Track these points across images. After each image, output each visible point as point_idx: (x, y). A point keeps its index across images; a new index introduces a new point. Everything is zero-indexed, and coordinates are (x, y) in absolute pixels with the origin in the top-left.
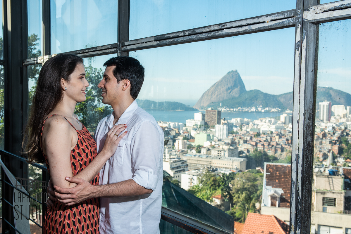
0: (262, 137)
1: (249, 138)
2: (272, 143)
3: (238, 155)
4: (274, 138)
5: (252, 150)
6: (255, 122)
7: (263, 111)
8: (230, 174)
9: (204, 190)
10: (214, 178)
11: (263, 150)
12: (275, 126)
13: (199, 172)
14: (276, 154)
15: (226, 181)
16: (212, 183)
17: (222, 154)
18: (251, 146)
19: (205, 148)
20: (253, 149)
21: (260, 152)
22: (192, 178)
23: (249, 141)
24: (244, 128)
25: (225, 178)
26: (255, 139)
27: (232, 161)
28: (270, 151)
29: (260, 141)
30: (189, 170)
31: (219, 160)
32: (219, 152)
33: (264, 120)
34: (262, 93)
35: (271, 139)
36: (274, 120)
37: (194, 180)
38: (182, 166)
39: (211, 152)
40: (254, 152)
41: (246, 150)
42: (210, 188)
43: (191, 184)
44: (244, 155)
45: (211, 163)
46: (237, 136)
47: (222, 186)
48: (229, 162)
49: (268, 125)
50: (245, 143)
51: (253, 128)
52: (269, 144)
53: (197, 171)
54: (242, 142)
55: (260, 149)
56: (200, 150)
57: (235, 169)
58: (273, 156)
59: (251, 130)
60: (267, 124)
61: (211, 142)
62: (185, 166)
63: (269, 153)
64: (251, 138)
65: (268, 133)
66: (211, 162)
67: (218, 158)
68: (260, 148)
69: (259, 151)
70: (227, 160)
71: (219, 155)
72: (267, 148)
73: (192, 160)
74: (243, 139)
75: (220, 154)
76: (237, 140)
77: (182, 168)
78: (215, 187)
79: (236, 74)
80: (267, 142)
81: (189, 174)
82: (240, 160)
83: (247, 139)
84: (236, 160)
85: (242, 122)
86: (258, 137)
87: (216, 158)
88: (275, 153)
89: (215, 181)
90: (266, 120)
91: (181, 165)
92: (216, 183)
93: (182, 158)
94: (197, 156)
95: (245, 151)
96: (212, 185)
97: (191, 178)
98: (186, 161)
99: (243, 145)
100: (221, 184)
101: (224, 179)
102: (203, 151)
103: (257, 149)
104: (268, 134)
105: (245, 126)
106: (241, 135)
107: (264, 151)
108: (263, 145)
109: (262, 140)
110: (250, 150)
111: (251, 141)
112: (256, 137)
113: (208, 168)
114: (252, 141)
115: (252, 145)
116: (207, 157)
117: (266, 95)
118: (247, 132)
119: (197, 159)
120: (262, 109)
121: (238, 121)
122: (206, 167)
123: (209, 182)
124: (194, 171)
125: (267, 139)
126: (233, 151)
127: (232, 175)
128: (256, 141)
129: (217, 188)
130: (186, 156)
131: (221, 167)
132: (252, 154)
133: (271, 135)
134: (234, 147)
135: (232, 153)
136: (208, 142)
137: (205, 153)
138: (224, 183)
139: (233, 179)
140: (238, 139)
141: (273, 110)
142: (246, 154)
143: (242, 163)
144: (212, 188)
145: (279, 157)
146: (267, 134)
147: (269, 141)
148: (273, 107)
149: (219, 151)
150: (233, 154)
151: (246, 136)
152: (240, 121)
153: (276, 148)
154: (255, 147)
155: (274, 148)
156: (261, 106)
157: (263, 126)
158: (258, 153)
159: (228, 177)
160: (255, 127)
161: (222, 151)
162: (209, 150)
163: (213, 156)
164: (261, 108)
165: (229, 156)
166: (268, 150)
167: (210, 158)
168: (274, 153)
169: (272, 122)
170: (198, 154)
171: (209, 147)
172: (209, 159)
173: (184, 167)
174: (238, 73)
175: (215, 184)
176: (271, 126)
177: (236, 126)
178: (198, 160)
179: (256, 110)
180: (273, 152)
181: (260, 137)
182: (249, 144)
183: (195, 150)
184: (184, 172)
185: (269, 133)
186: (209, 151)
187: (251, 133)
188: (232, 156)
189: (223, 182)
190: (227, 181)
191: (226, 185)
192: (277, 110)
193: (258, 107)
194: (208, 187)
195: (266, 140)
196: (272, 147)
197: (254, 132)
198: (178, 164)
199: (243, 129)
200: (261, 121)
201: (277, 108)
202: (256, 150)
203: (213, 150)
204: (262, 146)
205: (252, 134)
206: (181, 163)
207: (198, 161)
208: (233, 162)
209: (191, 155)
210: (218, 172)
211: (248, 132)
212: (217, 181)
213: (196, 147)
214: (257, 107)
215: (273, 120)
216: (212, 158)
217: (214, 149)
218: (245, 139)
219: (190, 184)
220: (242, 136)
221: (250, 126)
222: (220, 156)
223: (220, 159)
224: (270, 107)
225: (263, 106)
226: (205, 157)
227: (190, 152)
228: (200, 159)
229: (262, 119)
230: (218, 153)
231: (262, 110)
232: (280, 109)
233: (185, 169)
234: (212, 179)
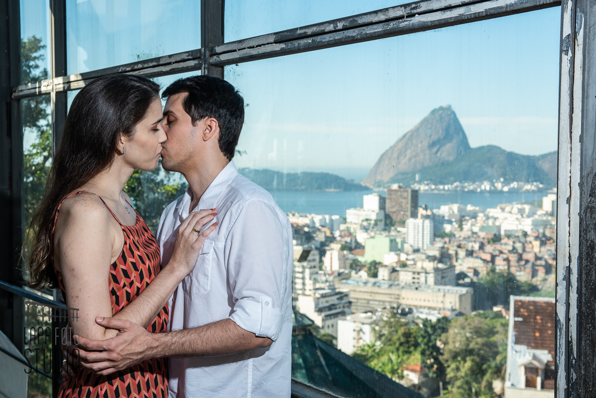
0: (506, 244)
1: (476, 246)
2: (525, 256)
3: (455, 281)
4: (530, 246)
5: (483, 270)
6: (489, 212)
7: (506, 189)
8: (439, 320)
9: (385, 353)
10: (405, 329)
11: (507, 271)
12: (533, 221)
13: (375, 318)
14: (534, 279)
15: (430, 335)
16: (403, 340)
17: (422, 279)
18: (481, 262)
19: (386, 266)
20: (487, 268)
21: (501, 275)
22: (361, 330)
23: (478, 252)
24: (466, 225)
25: (429, 330)
26: (489, 248)
27: (442, 294)
28: (522, 273)
29: (501, 252)
30: (353, 313)
31: (416, 291)
32: (416, 276)
33: (508, 209)
34: (504, 151)
35: (524, 250)
36: (530, 209)
37: (364, 333)
38: (340, 304)
39: (398, 274)
40: (488, 274)
41: (472, 271)
42: (398, 349)
43: (358, 342)
44: (467, 280)
45: (399, 299)
46: (452, 242)
47: (423, 346)
48: (437, 296)
49: (517, 219)
50: (470, 256)
51: (485, 225)
52: (520, 258)
53: (369, 314)
54: (462, 253)
55: (502, 268)
56: (376, 271)
57: (448, 310)
58: (529, 282)
59: (482, 229)
60: (515, 216)
61: (399, 255)
62: (346, 305)
63: (519, 276)
64: (482, 247)
65: (517, 234)
66: (398, 295)
67: (414, 288)
68: (500, 265)
69: (499, 273)
70: (433, 292)
71: (416, 281)
72: (515, 267)
73: (360, 292)
74: (464, 248)
75: (418, 279)
76: (453, 250)
77: (340, 308)
78: (409, 347)
79: (449, 113)
80: (515, 253)
81: (355, 322)
82: (459, 292)
83: (473, 247)
84: (450, 291)
85: (463, 214)
86: (497, 243)
87: (408, 287)
88: (533, 277)
89: (407, 335)
90: (512, 208)
91: (336, 302)
92: (409, 339)
93: (339, 288)
94: (370, 285)
95: (470, 272)
96: (401, 344)
97: (358, 329)
98: (347, 293)
99: (465, 260)
100: (420, 340)
101: (426, 332)
102: (383, 273)
103: (495, 269)
104: (518, 237)
105: (468, 220)
106: (461, 239)
107: (509, 273)
108: (507, 260)
109: (505, 249)
110: (480, 270)
111: (481, 251)
112: (492, 242)
113: (393, 308)
114: (484, 252)
115: (484, 261)
116: (391, 286)
117: (512, 157)
118: (473, 233)
119: (370, 290)
120: (504, 185)
121: (453, 212)
122: (388, 307)
123: (395, 338)
124: (364, 315)
125: (514, 248)
126: (444, 273)
127: (442, 323)
128: (491, 251)
129: (412, 349)
130: (347, 283)
131: (421, 307)
132: (484, 279)
133: (522, 239)
134: (446, 264)
135: (443, 278)
136: (393, 254)
137: (386, 277)
138: (426, 340)
139: (444, 330)
140: (455, 248)
141: (528, 187)
142: (472, 280)
143: (463, 298)
144: (401, 349)
145: (540, 284)
146: (515, 237)
147: (520, 251)
148: (528, 181)
149: (416, 274)
150: (444, 280)
151: (471, 242)
152: (458, 211)
153: (534, 265)
154: (490, 264)
155: (529, 265)
156: (502, 180)
157: (505, 221)
158: (496, 276)
159: (433, 327)
160: (490, 222)
161: (422, 272)
162: (394, 270)
163: (402, 284)
164: (502, 183)
165: (436, 283)
166: (518, 269)
167: (397, 287)
168: (530, 277)
169: (525, 213)
170: (373, 280)
171: (395, 265)
172: (394, 291)
173: (344, 307)
174: (454, 113)
175: (408, 342)
176: (523, 219)
177: (450, 222)
178: (372, 293)
179: (492, 188)
180: (528, 274)
181: (501, 244)
182: (477, 257)
183: (366, 271)
184: (343, 317)
185: (520, 234)
186: (394, 274)
187: (482, 234)
188: (441, 284)
189: (424, 337)
190: (433, 334)
191: (431, 344)
192: (535, 186)
193: (496, 182)
194: (393, 348)
195: (514, 250)
196: (525, 264)
197: (487, 234)
198: (332, 300)
199: (464, 226)
200: (503, 210)
201: (535, 184)
202: (493, 270)
203: (402, 271)
204: (505, 263)
205: (484, 238)
206: (338, 299)
207: (373, 295)
208: (444, 295)
209: (358, 282)
210: (414, 317)
211: (476, 233)
212: (412, 336)
213: (368, 266)
214: (494, 181)
215: (527, 208)
216: (400, 287)
217: (405, 269)
218: (470, 249)
219: (355, 341)
220: (463, 243)
221: (478, 221)
222: (418, 283)
223: (417, 289)
224: (521, 181)
225: (505, 179)
226: (387, 286)
227: (356, 276)
228: (376, 289)
229: (503, 205)
230: (414, 278)
231: (503, 187)
232: (541, 186)
233: (346, 310)
234: (402, 330)
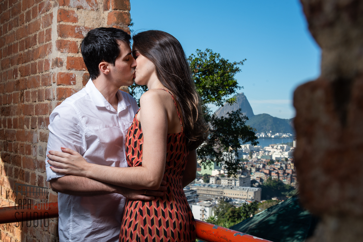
0: (277, 165)
1: (261, 166)
2: (287, 171)
3: (250, 184)
4: (289, 166)
5: (265, 178)
6: (265, 149)
7: (273, 136)
8: (252, 204)
9: (221, 222)
10: (232, 209)
11: (277, 179)
12: (288, 153)
13: (212, 203)
14: (292, 184)
15: (247, 212)
16: (231, 215)
17: (233, 184)
18: (264, 174)
19: (213, 177)
20: (267, 177)
21: (275, 181)
22: (205, 210)
23: (262, 169)
24: (254, 155)
25: (247, 209)
26: (268, 167)
27: (247, 191)
28: (286, 180)
29: (274, 169)
30: (199, 201)
32: (230, 182)
33: (275, 147)
34: (272, 117)
35: (286, 168)
36: (286, 147)
37: (206, 212)
38: (192, 196)
39: (220, 181)
40: (267, 180)
41: (259, 179)
42: (228, 220)
43: (203, 217)
44: (257, 184)
45: (222, 194)
46: (248, 164)
47: (243, 218)
48: (242, 192)
49: (280, 152)
50: (258, 172)
51: (264, 155)
52: (284, 173)
53: (209, 201)
54: (253, 170)
55: (274, 177)
56: (208, 179)
57: (250, 199)
58: (289, 185)
59: (262, 157)
60: (279, 151)
61: (220, 171)
62: (195, 197)
63: (284, 182)
64: (264, 166)
65: (282, 160)
66: (222, 192)
67: (230, 188)
68: (274, 176)
69: (273, 180)
70: (240, 190)
71: (230, 184)
72: (282, 177)
73: (201, 190)
74: (255, 167)
75: (231, 183)
76: (249, 168)
77: (192, 198)
78: (234, 219)
79: (243, 97)
80: (281, 170)
81: (201, 206)
82: (254, 190)
83: (259, 166)
84: (249, 190)
85: (252, 149)
86: (272, 164)
87: (227, 187)
88: (291, 183)
89: (233, 212)
90: (278, 146)
91: (190, 195)
92: (235, 214)
93: (191, 188)
94: (206, 186)
95: (258, 180)
96: (230, 217)
97: (203, 209)
98: (196, 191)
99: (255, 173)
100: (242, 215)
101: (245, 210)
102: (212, 181)
103: (271, 178)
104: (283, 161)
105: (255, 153)
106: (253, 162)
107: (279, 180)
108: (278, 173)
109: (276, 168)
110: (263, 178)
111: (264, 169)
112: (269, 164)
113: (222, 198)
114: (265, 169)
115: (266, 174)
116: (217, 187)
117: (276, 120)
118: (258, 159)
119: (207, 189)
120: (271, 134)
121: (247, 148)
122: (219, 198)
123: (227, 213)
124: (206, 202)
125: (281, 167)
126: (245, 180)
127: (254, 205)
128: (269, 169)
129: (236, 219)
130: (194, 185)
131: (236, 198)
132: (266, 183)
133: (285, 162)
134: (245, 176)
135: (244, 183)
136: (216, 170)
137: (214, 183)
138: (245, 214)
139: (256, 209)
140: (250, 167)
141: (284, 135)
142: (259, 184)
143: (256, 193)
144: (230, 220)
145: (295, 186)
146: (281, 161)
147: (285, 169)
148: (284, 133)
149: (230, 180)
151: (258, 164)
152: (249, 148)
153: (292, 176)
154: (269, 175)
155: (289, 176)
156: (271, 132)
157: (274, 153)
158: (272, 182)
159: (249, 207)
160: (266, 154)
161: (233, 180)
162: (218, 179)
164: (271, 133)
165: (240, 185)
166: (284, 178)
167: (221, 187)
168: (290, 182)
169: (284, 149)
170: (207, 184)
171: (218, 176)
172: (220, 189)
173: (194, 198)
174: (245, 97)
175: (234, 216)
176: (283, 152)
177: (245, 154)
179: (266, 136)
180: (289, 180)
181: (274, 165)
182: (262, 172)
183: (202, 179)
184: (195, 203)
185: (284, 160)
186: (218, 181)
187: (264, 160)
188: (243, 186)
189: (244, 213)
190: (249, 211)
191: (248, 217)
192: (288, 135)
193: (268, 133)
194: (226, 219)
195: (281, 168)
196: (287, 176)
197: (266, 159)
198: (188, 194)
199: (253, 156)
200: (273, 147)
201: (288, 134)
202: (270, 179)
203: (222, 179)
204: (277, 175)
205: (265, 162)
206: (191, 193)
207: (208, 192)
209: (200, 185)
210: (233, 203)
211: (260, 159)
213: (204, 177)
214: (267, 132)
215: (285, 146)
216: (223, 187)
217: (224, 178)
218: (258, 167)
219: (201, 216)
220: (254, 164)
221: (260, 153)
223: (231, 188)
224: (281, 133)
225: (272, 131)
226: (215, 187)
227: (197, 182)
228: (210, 189)
229: (272, 145)
230: (229, 183)
231: (271, 135)
232: (291, 135)
233: (196, 199)
234: (230, 209)
